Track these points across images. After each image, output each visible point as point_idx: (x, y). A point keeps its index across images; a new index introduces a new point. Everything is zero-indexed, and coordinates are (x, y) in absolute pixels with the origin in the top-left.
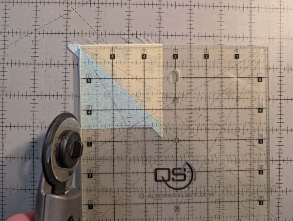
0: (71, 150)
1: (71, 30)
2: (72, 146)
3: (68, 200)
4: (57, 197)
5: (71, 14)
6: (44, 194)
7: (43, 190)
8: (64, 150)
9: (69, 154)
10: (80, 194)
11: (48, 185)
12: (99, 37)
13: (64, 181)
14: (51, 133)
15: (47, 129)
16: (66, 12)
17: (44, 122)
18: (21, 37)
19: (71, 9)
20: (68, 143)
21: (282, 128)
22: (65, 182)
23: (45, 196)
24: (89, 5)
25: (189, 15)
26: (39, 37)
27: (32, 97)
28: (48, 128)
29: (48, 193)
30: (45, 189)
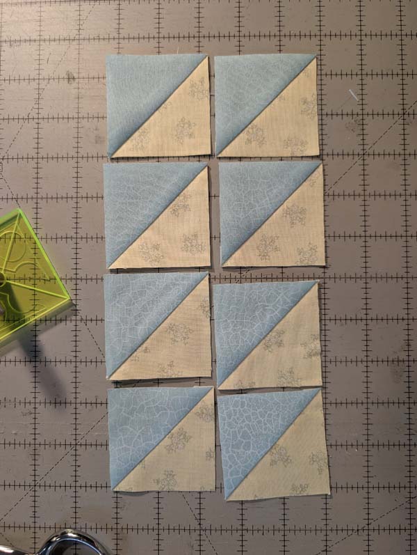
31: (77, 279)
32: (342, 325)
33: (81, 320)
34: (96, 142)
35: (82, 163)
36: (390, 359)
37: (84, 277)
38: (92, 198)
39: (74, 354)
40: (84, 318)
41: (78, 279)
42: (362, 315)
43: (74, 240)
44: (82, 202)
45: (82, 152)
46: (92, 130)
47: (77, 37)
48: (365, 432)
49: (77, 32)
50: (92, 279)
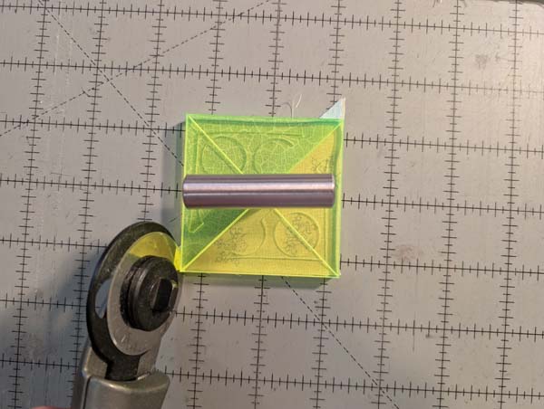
0: (152, 296)
1: (101, 119)
2: (155, 287)
3: (132, 394)
4: (112, 386)
5: (102, 90)
6: (88, 377)
7: (88, 367)
8: (136, 294)
9: (147, 303)
10: (164, 386)
11: (99, 360)
12: (153, 134)
13: (136, 354)
14: (110, 260)
15: (102, 250)
16: (93, 85)
18: (7, 130)
19: (104, 80)
20: (146, 281)
22: (138, 357)
23: (89, 380)
24: (137, 72)
26: (41, 130)
27: (21, 245)
28: (104, 249)
29: (96, 376)
30: (92, 367)
31: (279, 18)
32: (187, 400)
33: (219, 23)
34: (478, 57)
35: (449, 35)
37: (281, 29)
38: (396, 46)
39: (172, 10)
40: (221, 27)
41: (279, 21)
44: (390, 32)
45: (464, 36)
46: (498, 50)
50: (277, 39)
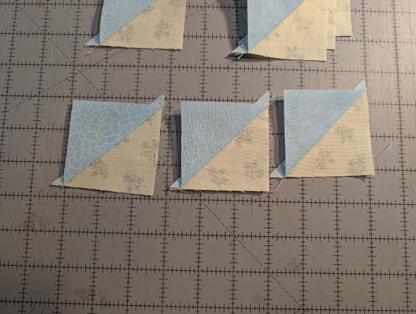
1: (76, 93)
5: (77, 77)
16: (72, 75)
17: (42, 190)
19: (78, 72)
21: (305, 200)
24: (96, 67)
25: (201, 78)
26: (43, 100)
27: (31, 164)
32: (126, 247)
36: (95, 288)
42: (133, 265)
43: (203, 35)
47: (366, 40)
48: (36, 265)
49: (370, 39)
